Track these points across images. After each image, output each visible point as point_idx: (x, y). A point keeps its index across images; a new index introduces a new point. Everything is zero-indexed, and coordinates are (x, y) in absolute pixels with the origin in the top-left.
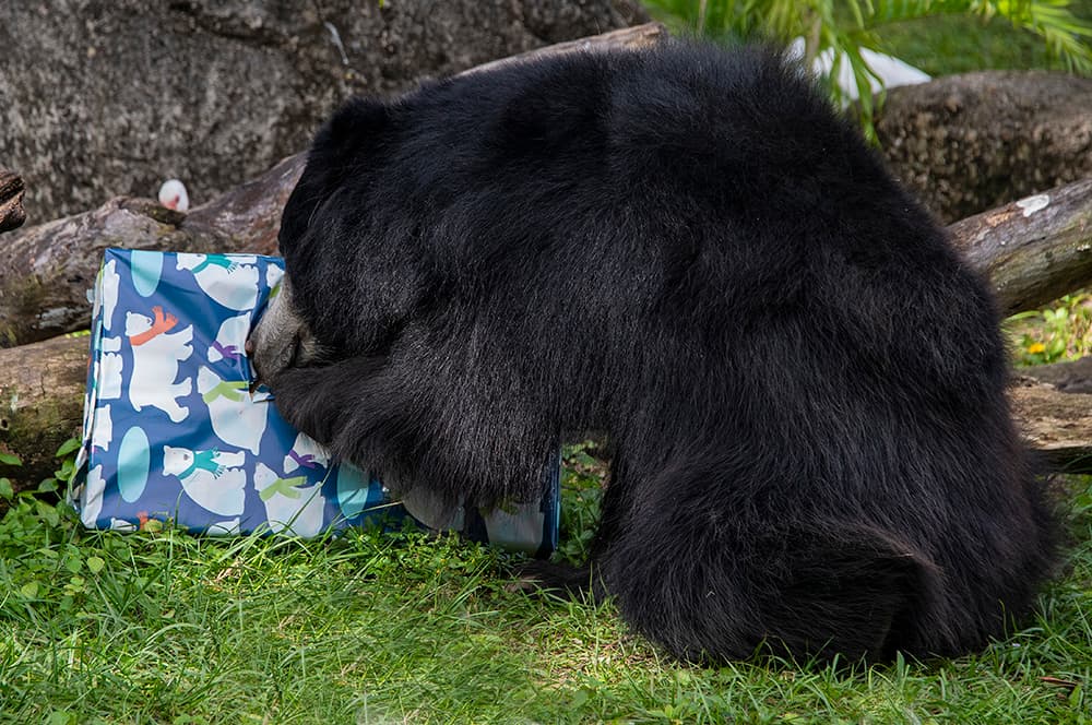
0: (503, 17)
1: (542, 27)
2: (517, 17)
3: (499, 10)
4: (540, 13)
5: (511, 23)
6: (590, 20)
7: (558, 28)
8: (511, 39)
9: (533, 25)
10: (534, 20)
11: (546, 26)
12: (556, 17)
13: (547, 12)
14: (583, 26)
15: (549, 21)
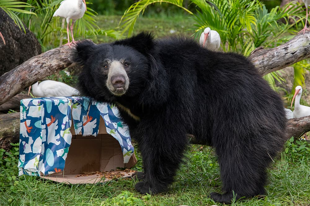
0: (8, 36)
1: (17, 38)
2: (11, 36)
3: (7, 34)
4: (17, 35)
5: (10, 37)
6: (27, 37)
7: (21, 39)
8: (11, 41)
9: (15, 38)
10: (15, 36)
11: (18, 38)
12: (21, 36)
13: (18, 35)
14: (26, 38)
15: (19, 37)
